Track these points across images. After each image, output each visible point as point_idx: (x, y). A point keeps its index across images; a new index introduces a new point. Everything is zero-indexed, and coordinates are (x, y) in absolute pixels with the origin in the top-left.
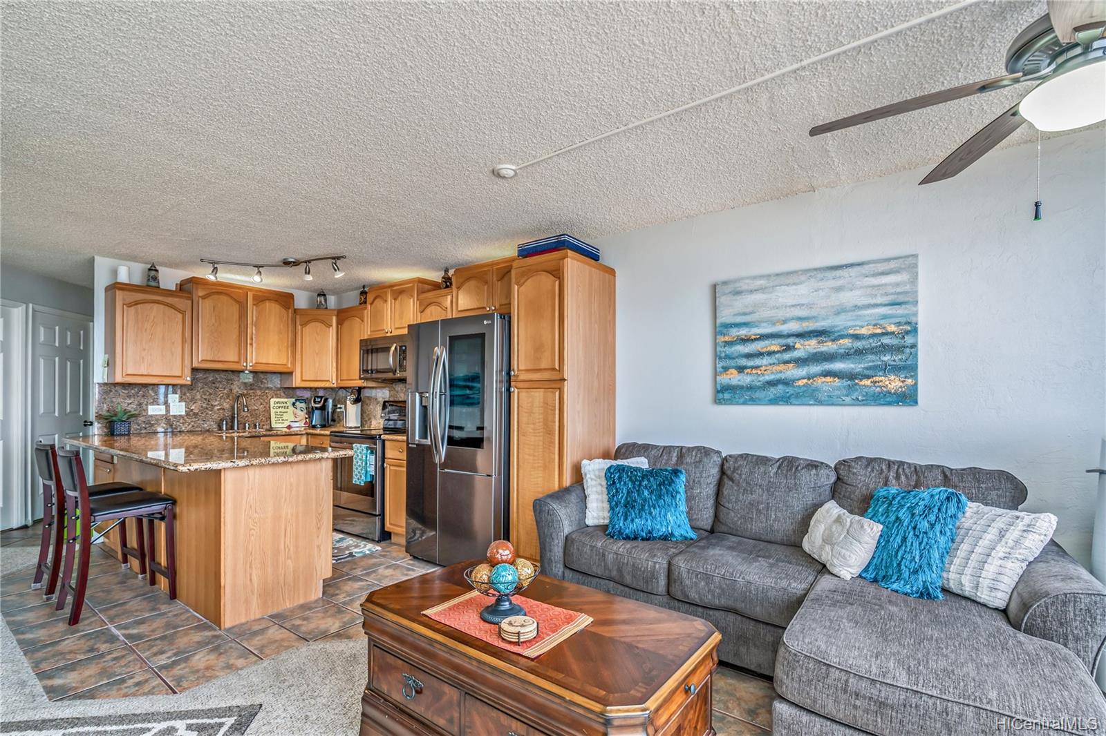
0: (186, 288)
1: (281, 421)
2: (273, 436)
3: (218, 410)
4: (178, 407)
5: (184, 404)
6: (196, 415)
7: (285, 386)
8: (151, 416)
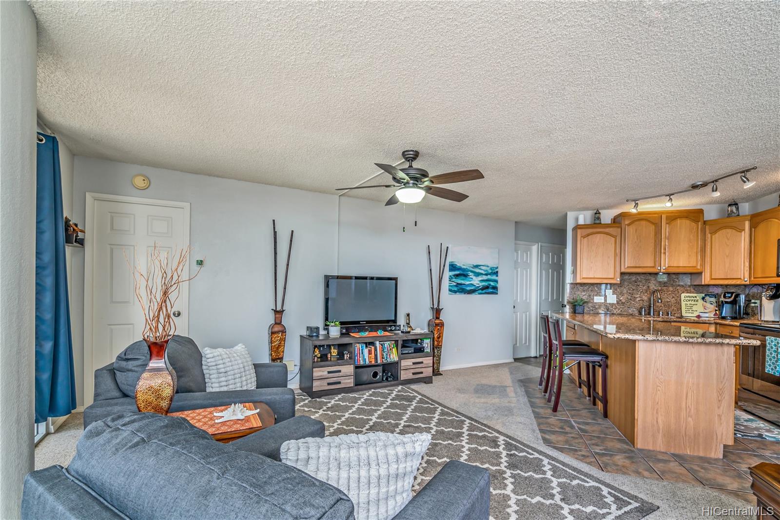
0: (617, 221)
1: (691, 311)
2: (682, 322)
3: (639, 300)
4: (612, 298)
6: (623, 303)
7: (695, 284)
8: (596, 303)
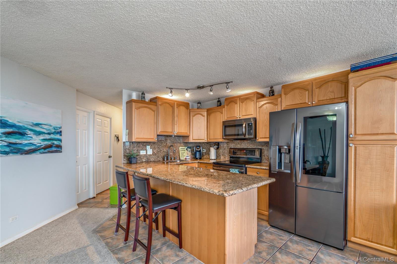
0: (154, 101)
1: (183, 156)
3: (163, 152)
4: (150, 151)
5: (152, 150)
6: (156, 154)
7: (185, 142)
8: (141, 155)
